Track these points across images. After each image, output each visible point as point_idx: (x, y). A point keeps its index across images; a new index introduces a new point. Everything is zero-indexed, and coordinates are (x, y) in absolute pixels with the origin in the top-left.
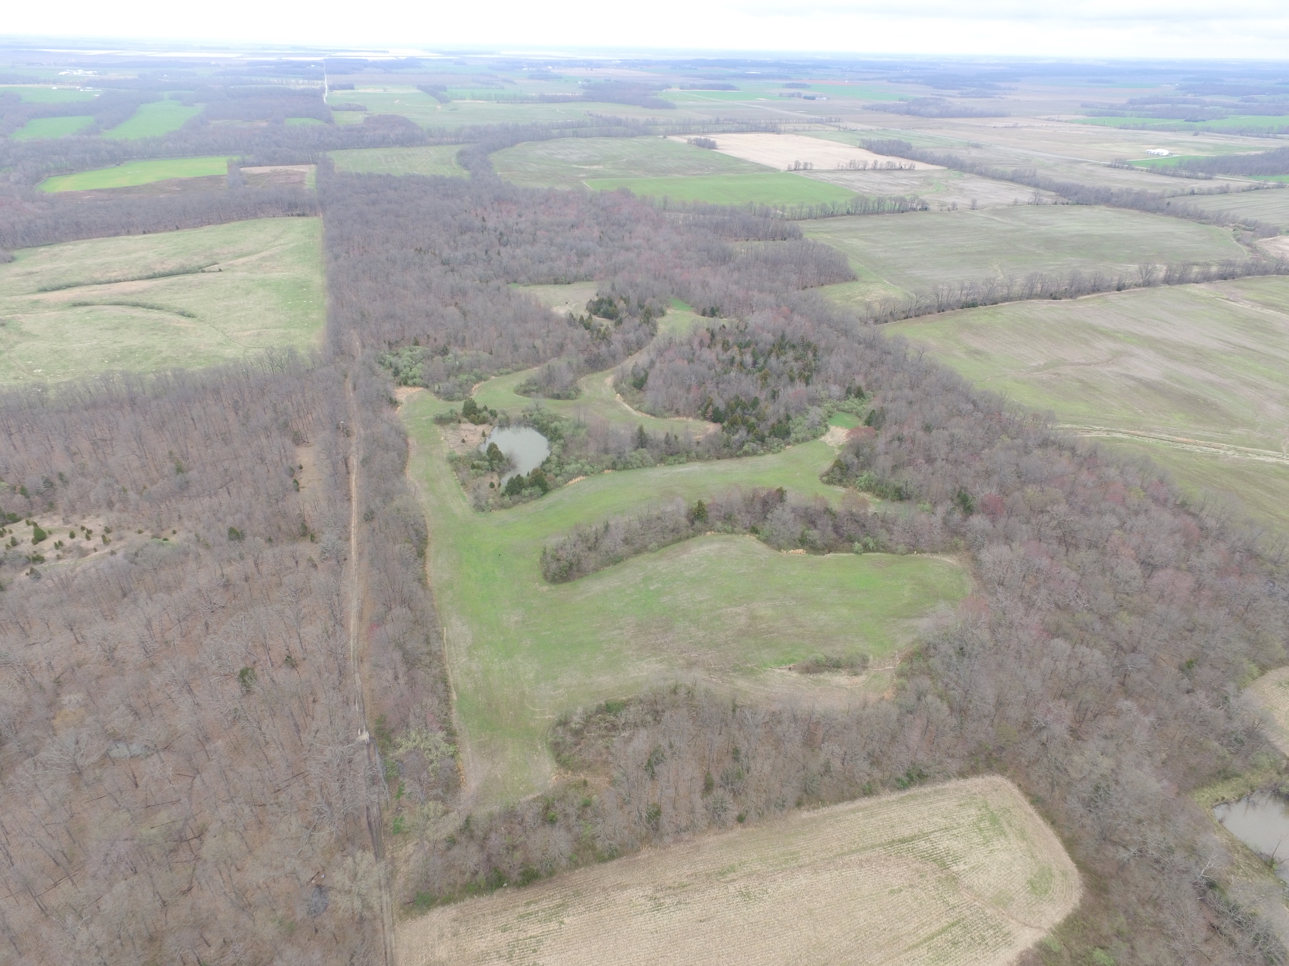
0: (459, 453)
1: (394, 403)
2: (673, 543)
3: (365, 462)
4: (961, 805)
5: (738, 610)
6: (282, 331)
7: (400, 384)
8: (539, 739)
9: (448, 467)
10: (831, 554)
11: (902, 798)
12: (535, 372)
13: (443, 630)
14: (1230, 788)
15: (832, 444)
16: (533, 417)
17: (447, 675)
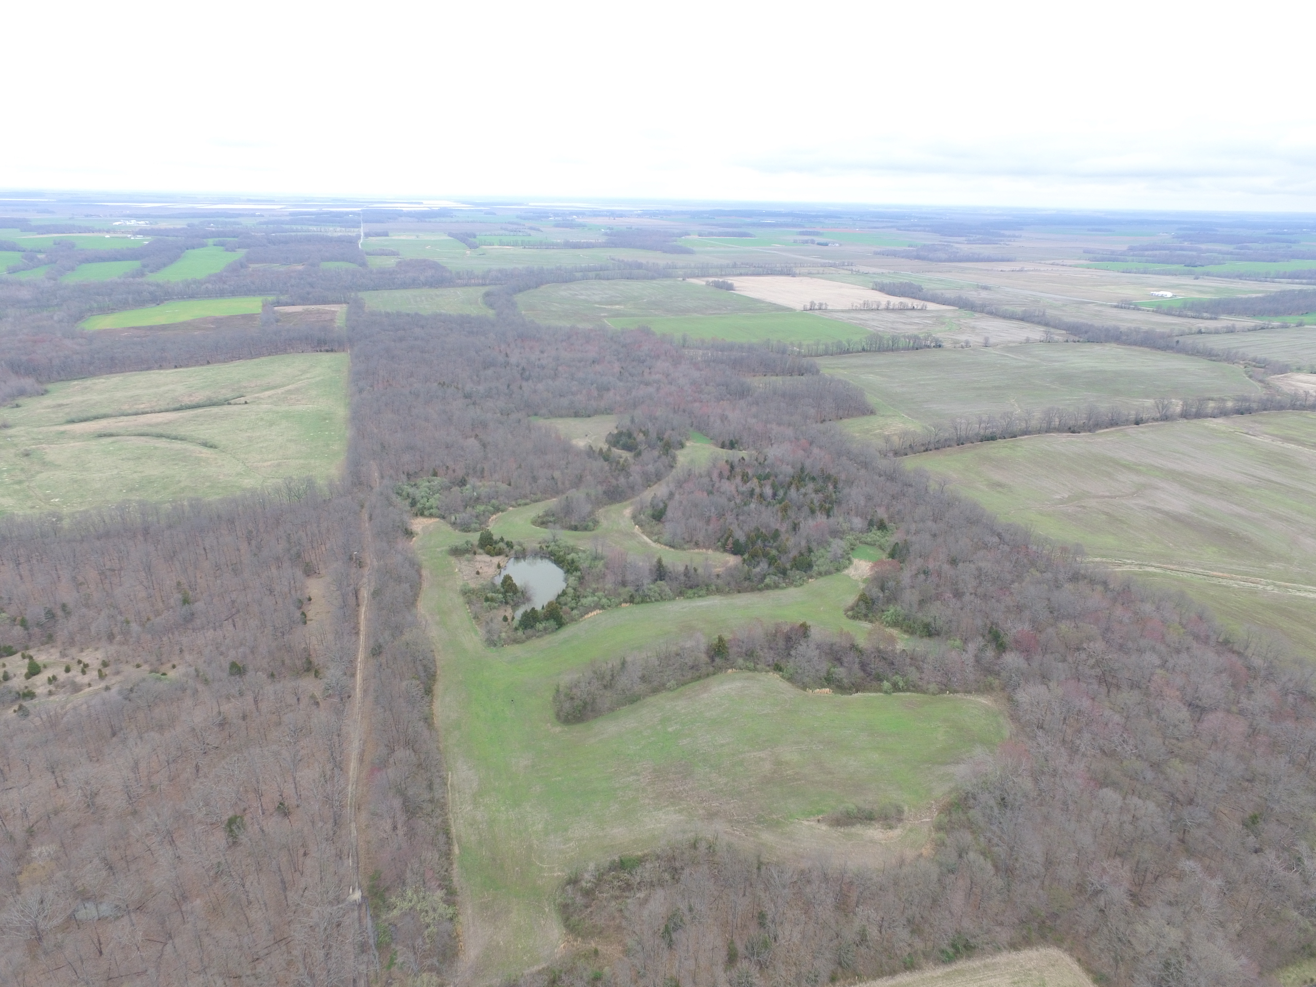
0: (472, 585)
1: (409, 534)
2: (692, 682)
3: (376, 594)
5: (762, 754)
6: (302, 461)
7: (417, 515)
8: (547, 900)
9: (461, 600)
10: (859, 694)
11: (948, 974)
12: (553, 503)
13: (448, 775)
15: (856, 578)
16: (550, 549)
17: (450, 826)
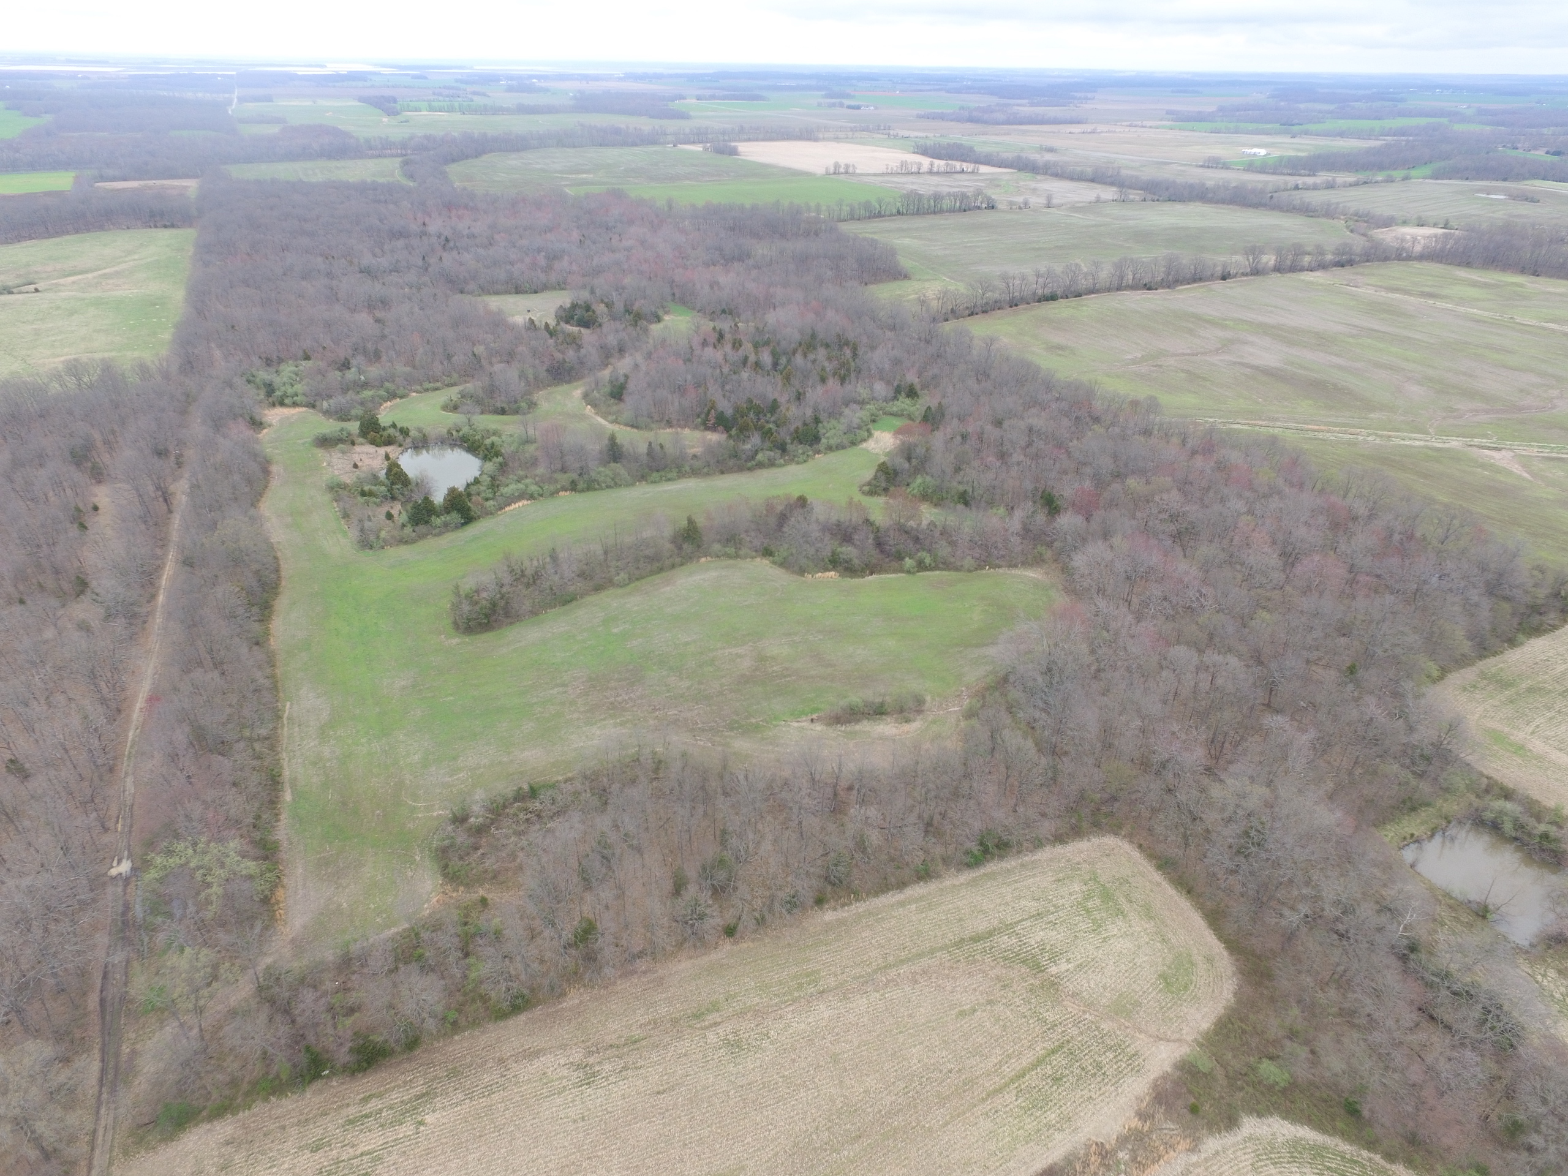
0: (348, 479)
1: (257, 424)
2: (651, 575)
5: (740, 651)
7: (274, 405)
8: (418, 846)
9: (327, 497)
10: (874, 576)
11: (974, 880)
12: (473, 386)
13: (285, 706)
14: (1418, 821)
15: (877, 451)
16: (461, 433)
17: (281, 767)
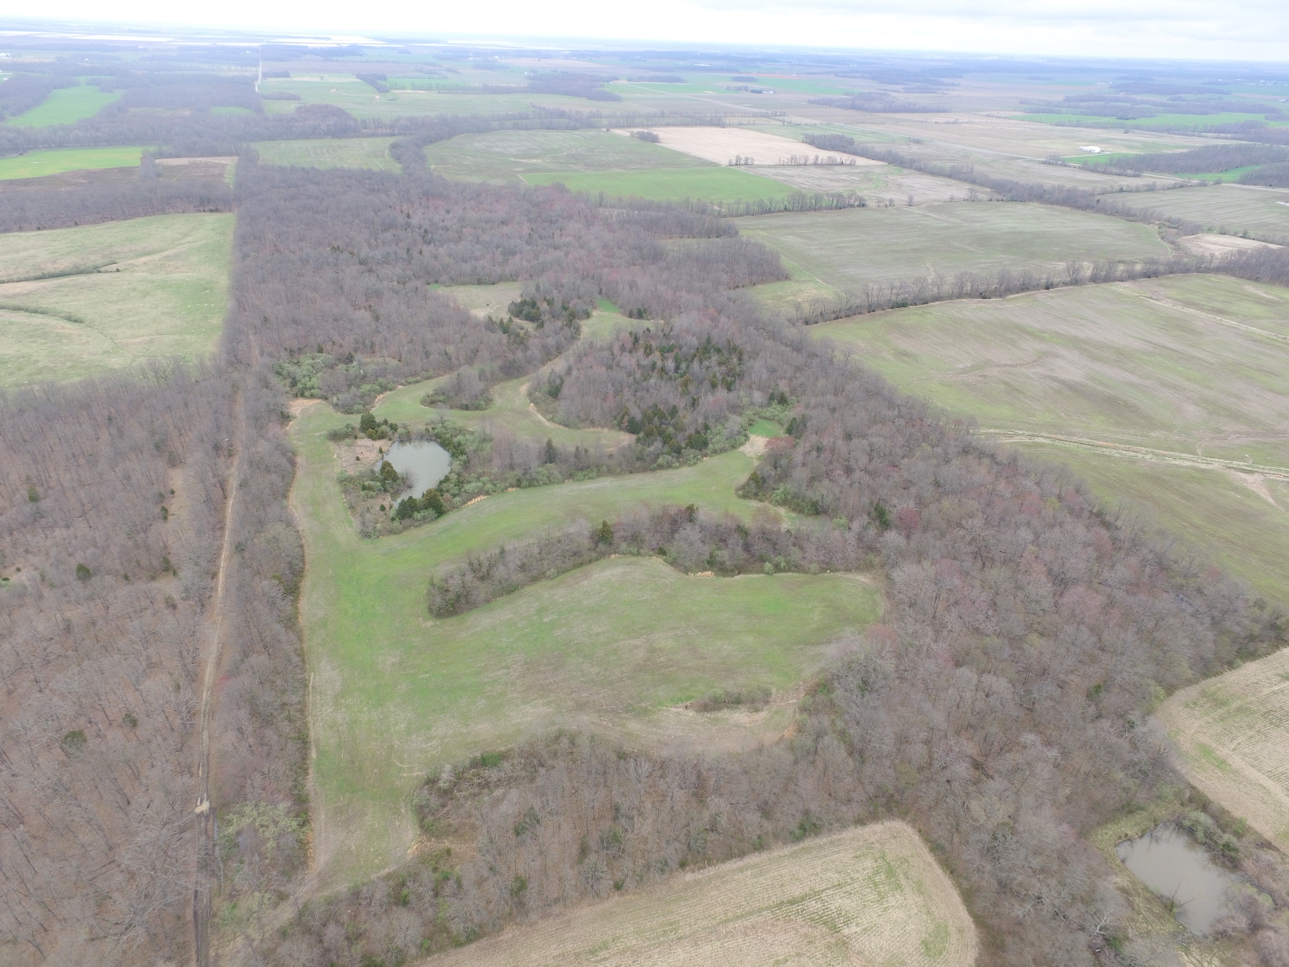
0: (352, 472)
1: (285, 418)
2: (574, 569)
3: (243, 485)
4: (857, 857)
5: (636, 642)
6: (176, 337)
7: (296, 396)
8: (404, 800)
9: (338, 488)
10: (741, 576)
11: (796, 852)
12: (443, 381)
13: (310, 676)
14: (1133, 822)
15: (751, 455)
16: (436, 431)
17: (308, 729)
